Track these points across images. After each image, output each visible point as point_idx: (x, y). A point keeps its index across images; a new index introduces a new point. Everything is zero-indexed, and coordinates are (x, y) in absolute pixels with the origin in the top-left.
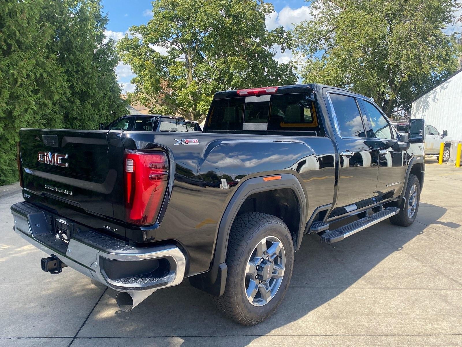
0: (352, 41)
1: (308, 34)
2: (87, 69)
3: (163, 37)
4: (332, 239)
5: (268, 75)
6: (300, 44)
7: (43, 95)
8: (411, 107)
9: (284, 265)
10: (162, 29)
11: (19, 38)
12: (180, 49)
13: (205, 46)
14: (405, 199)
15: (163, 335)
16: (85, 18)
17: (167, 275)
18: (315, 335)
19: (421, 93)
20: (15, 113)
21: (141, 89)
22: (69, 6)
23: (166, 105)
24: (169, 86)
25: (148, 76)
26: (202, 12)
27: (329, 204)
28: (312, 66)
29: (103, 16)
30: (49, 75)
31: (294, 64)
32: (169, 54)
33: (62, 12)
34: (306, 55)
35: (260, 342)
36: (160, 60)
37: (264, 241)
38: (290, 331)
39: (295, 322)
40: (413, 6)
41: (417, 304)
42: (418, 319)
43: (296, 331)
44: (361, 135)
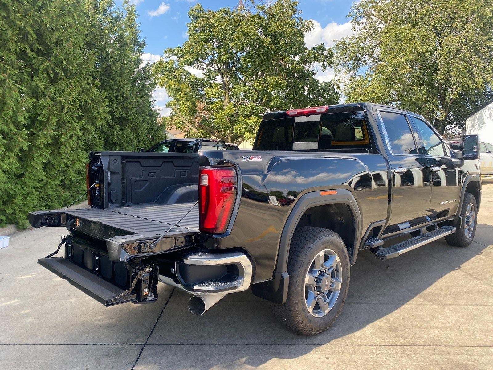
0: (399, 56)
1: (350, 50)
2: (127, 94)
3: (199, 58)
4: (386, 255)
5: (308, 94)
6: (342, 62)
7: (87, 121)
8: (465, 124)
9: (341, 278)
10: (198, 51)
11: (66, 66)
12: (216, 70)
13: (242, 66)
14: (461, 218)
15: (226, 344)
16: (125, 44)
17: (236, 280)
18: (374, 345)
19: (476, 108)
20: (62, 140)
21: (176, 113)
22: (109, 32)
23: (202, 129)
24: (205, 109)
25: (184, 99)
26: (239, 32)
27: (383, 220)
28: (356, 83)
29: (140, 40)
30: (92, 100)
31: (336, 82)
32: (205, 76)
33: (102, 39)
34: (348, 73)
35: (321, 350)
36: (195, 82)
37: (321, 254)
38: (349, 341)
39: (353, 334)
40: (463, 17)
41: (477, 319)
42: (478, 332)
43: (355, 341)
44: (413, 152)
